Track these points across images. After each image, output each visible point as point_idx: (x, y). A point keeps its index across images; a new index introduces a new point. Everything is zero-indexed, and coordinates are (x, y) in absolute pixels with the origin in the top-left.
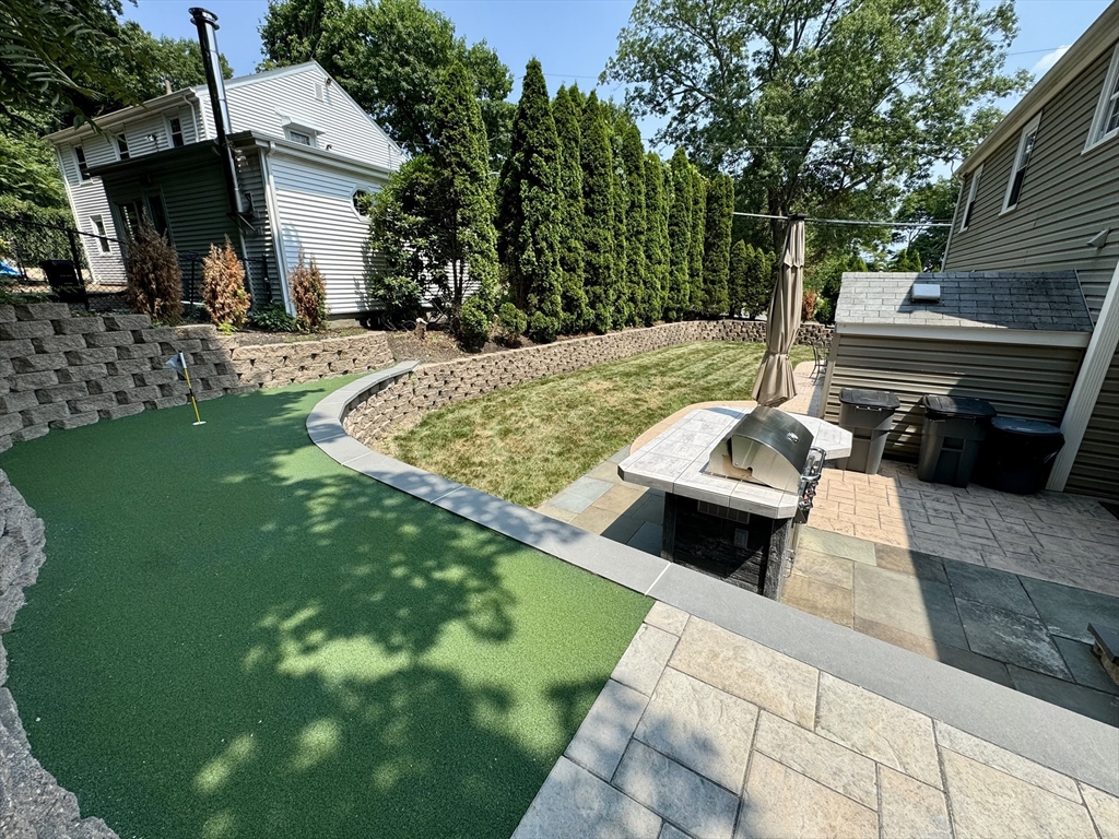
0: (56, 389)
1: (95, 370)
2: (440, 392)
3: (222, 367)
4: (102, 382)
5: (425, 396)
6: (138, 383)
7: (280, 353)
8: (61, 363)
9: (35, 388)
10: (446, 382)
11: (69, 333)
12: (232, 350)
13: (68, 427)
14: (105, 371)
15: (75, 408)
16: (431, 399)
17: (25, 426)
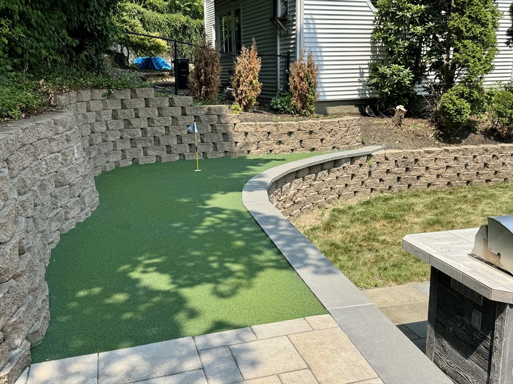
0: (139, 139)
1: (159, 130)
2: (399, 178)
3: (226, 136)
4: (161, 138)
5: (381, 180)
6: (179, 141)
7: (265, 129)
8: (144, 124)
9: (131, 137)
10: (407, 169)
11: (152, 106)
12: (235, 124)
13: (140, 163)
14: (164, 131)
15: (146, 152)
16: (387, 183)
17: (122, 159)
